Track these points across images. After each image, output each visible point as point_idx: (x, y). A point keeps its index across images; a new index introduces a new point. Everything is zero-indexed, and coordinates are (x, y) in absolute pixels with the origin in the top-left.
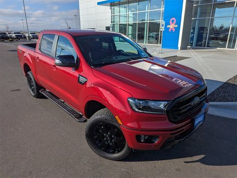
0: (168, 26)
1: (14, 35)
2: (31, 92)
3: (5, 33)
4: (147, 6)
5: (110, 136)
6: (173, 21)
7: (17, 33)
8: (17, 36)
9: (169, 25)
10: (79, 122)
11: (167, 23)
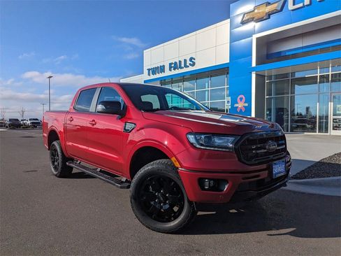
0: (236, 105)
1: (29, 122)
2: (53, 170)
3: (17, 120)
4: (207, 84)
5: (164, 195)
6: (241, 99)
7: (34, 119)
8: (32, 123)
9: (237, 103)
10: (121, 188)
11: (234, 101)
